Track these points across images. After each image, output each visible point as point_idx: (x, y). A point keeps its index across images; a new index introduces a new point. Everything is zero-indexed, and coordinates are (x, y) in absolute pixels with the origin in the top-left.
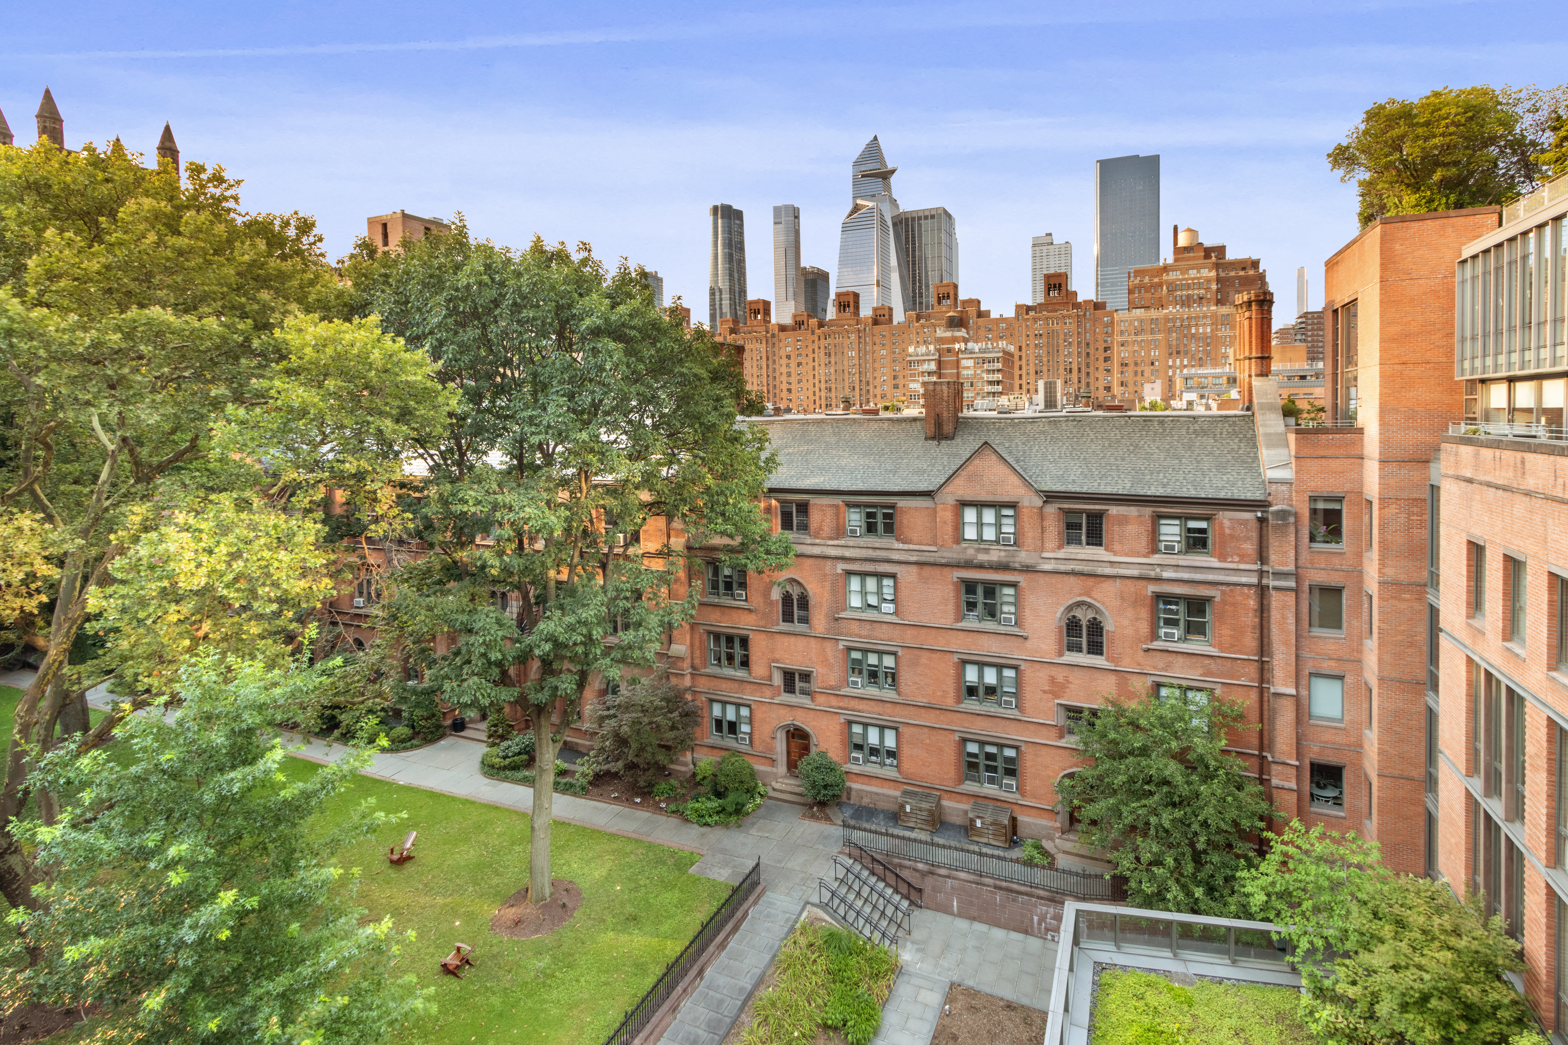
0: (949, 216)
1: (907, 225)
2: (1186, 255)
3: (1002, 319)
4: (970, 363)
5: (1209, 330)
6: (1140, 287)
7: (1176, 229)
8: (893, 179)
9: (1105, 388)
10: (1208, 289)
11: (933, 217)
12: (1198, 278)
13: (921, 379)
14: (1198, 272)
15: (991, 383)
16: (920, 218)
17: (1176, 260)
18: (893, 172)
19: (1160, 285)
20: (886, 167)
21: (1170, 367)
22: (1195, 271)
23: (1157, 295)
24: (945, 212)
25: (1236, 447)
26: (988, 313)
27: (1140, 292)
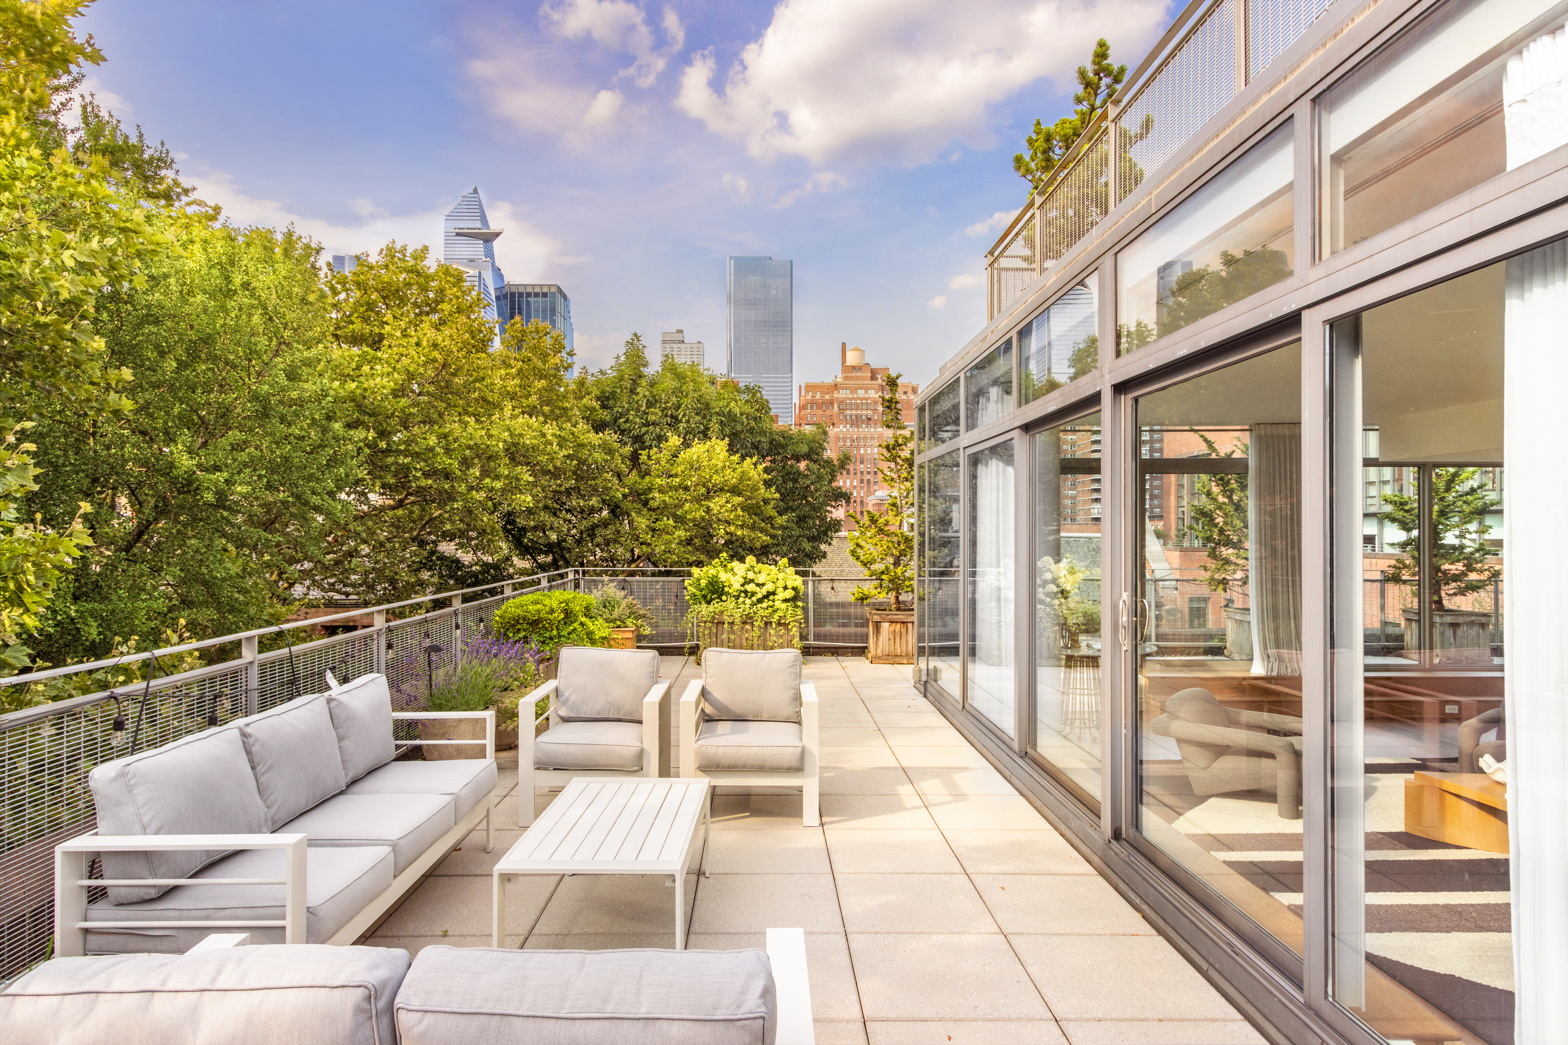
0: (565, 297)
1: (513, 302)
2: (855, 374)
5: (876, 451)
6: (813, 403)
7: (844, 345)
8: (496, 244)
10: (875, 410)
11: (545, 295)
12: (866, 399)
14: (866, 392)
16: (529, 295)
18: (498, 235)
19: (831, 403)
20: (488, 227)
22: (863, 391)
23: (828, 413)
24: (560, 291)
27: (812, 408)
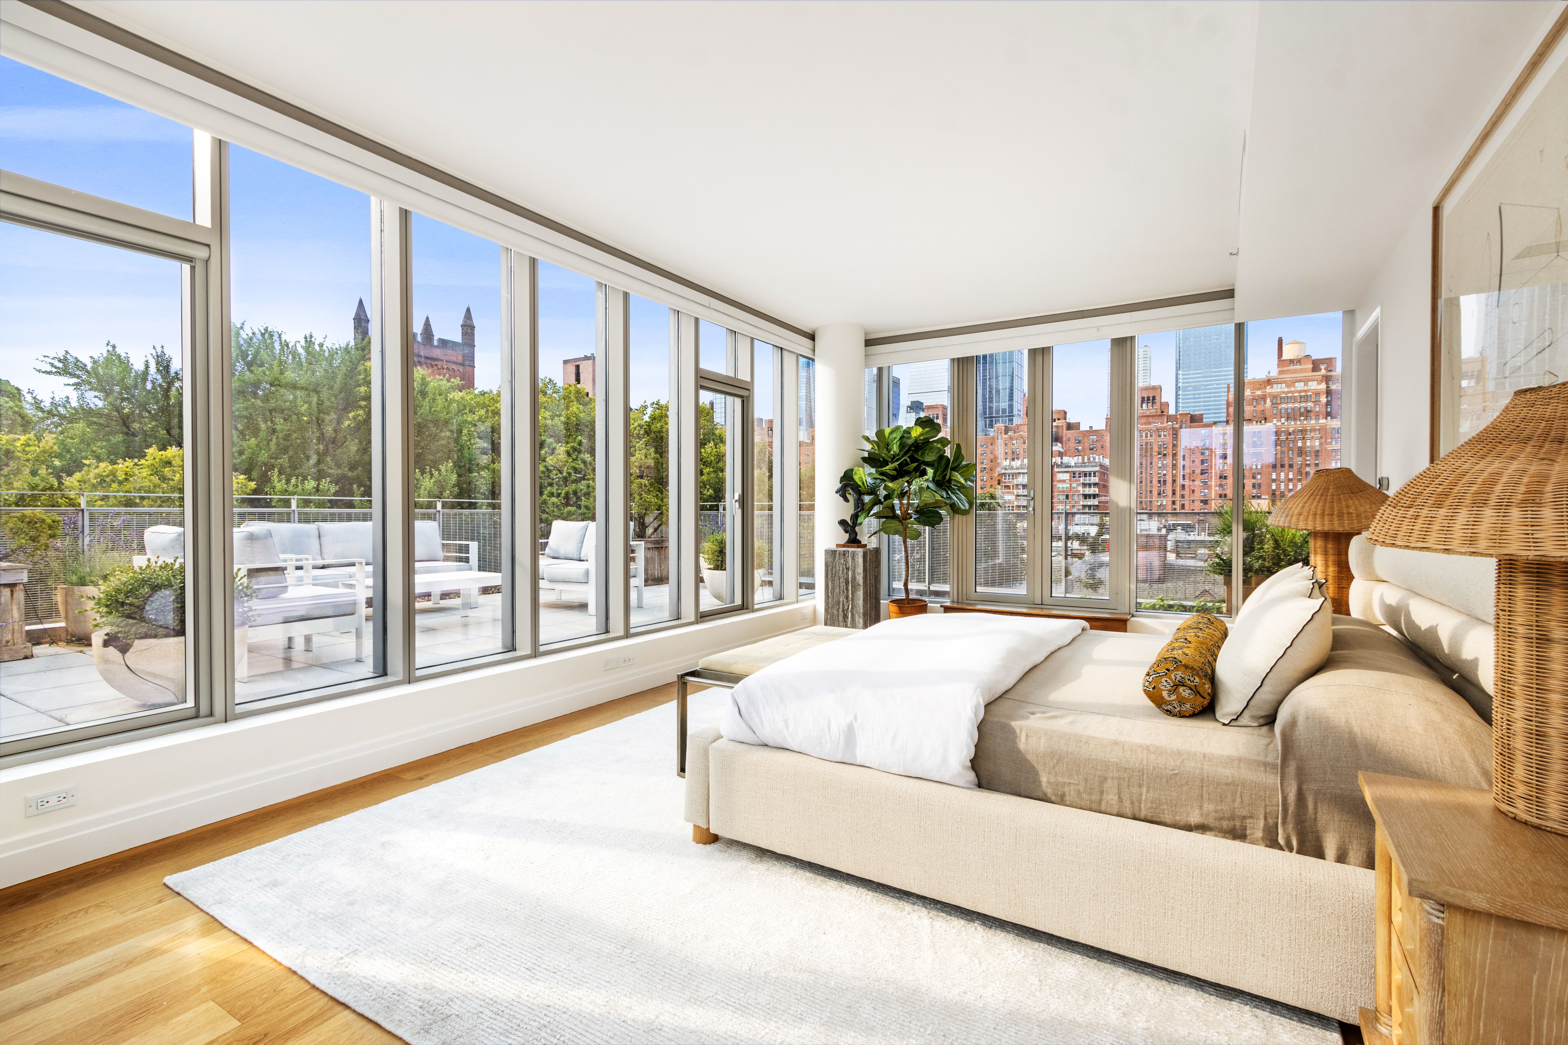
2: (1292, 367)
3: (1091, 432)
4: (1066, 476)
5: (1317, 443)
7: (1280, 341)
9: (1202, 501)
10: (1317, 402)
12: (1306, 391)
13: (1015, 491)
14: (1306, 385)
15: (1086, 496)
17: (1281, 372)
19: (1264, 398)
21: (1274, 481)
22: (1303, 384)
23: (1260, 408)
26: (1077, 426)
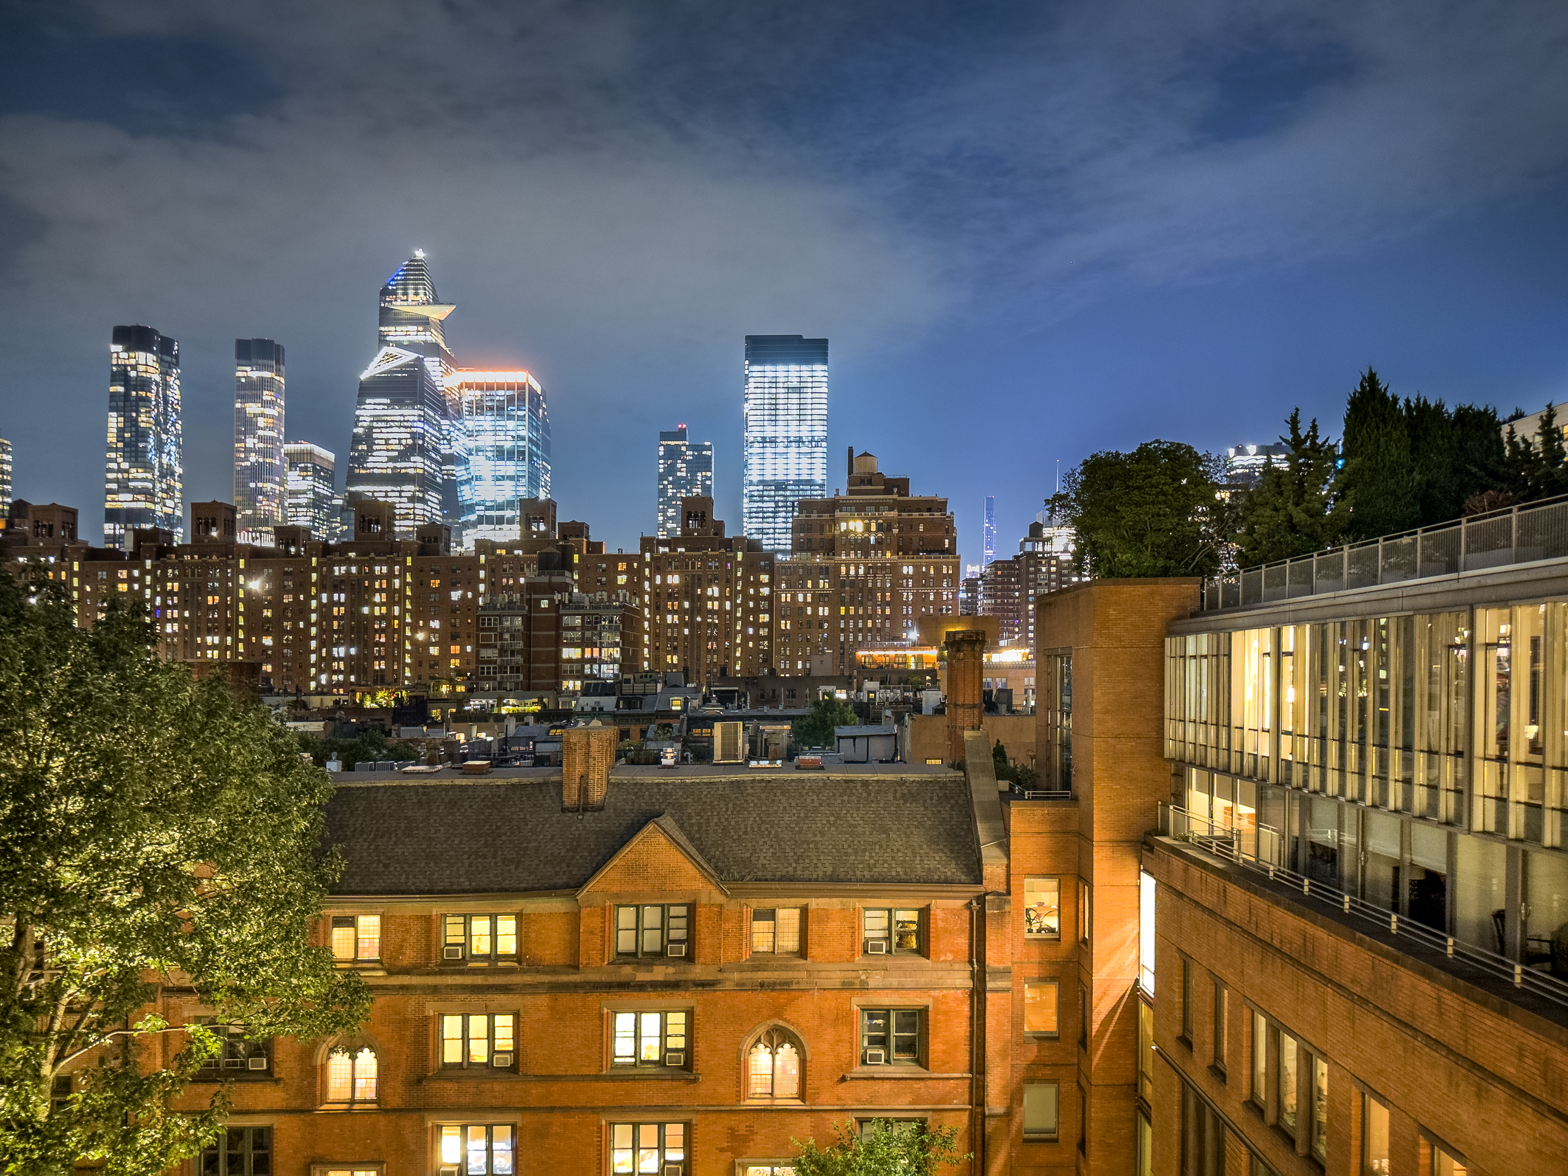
6: (807, 524)
7: (851, 450)
10: (888, 532)
14: (877, 510)
16: (490, 386)
17: (850, 492)
23: (827, 536)
25: (947, 816)
26: (600, 545)
27: (806, 531)
